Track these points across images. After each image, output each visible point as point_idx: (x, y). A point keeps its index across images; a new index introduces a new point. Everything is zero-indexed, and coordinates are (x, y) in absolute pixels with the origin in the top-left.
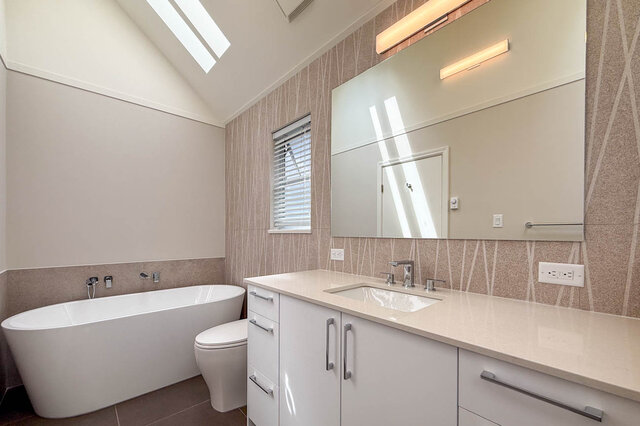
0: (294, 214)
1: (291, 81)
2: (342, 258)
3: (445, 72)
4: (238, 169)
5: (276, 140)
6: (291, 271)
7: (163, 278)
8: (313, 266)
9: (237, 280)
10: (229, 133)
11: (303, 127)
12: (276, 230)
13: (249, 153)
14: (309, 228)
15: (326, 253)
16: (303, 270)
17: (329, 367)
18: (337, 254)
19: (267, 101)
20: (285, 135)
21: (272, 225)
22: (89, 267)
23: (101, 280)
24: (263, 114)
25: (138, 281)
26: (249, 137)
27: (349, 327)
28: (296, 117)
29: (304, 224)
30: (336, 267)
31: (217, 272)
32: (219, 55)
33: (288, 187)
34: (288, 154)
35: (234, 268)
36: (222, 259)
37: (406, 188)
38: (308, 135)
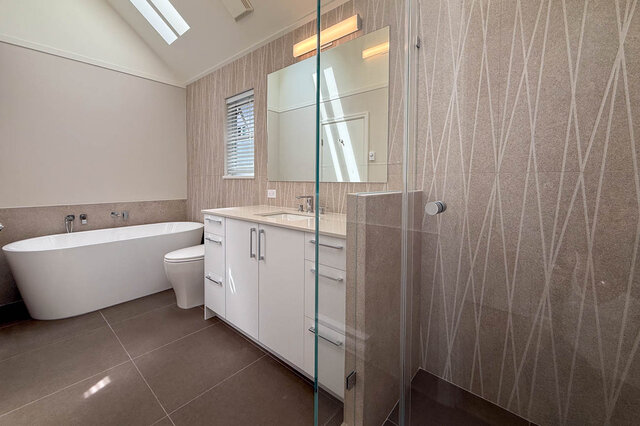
0: (242, 164)
1: (240, 61)
2: (275, 196)
3: (366, 54)
4: (197, 126)
5: (229, 104)
6: (241, 206)
7: (132, 217)
8: (256, 203)
9: (197, 218)
10: (189, 93)
11: (249, 97)
12: (229, 176)
13: (207, 113)
14: (253, 174)
15: (265, 193)
16: (248, 205)
17: (252, 256)
18: (272, 194)
19: (221, 72)
20: (236, 102)
21: (226, 171)
22: (67, 206)
23: (77, 218)
24: (218, 82)
25: (109, 219)
26: (207, 100)
27: (263, 231)
28: (244, 89)
29: (250, 172)
30: (271, 202)
31: (181, 212)
32: (181, 34)
33: (239, 142)
34: (239, 116)
35: (195, 208)
36: (184, 201)
37: (338, 142)
38: (252, 104)
